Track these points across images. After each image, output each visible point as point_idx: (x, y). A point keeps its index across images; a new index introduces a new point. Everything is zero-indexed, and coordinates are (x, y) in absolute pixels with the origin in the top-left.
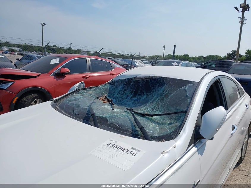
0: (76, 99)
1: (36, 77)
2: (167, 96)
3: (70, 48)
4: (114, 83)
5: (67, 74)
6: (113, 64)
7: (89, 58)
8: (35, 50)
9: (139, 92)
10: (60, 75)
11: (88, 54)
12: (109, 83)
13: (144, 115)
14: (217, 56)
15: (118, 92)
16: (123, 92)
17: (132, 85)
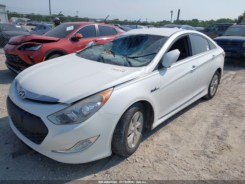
0: (91, 52)
1: (57, 41)
2: (148, 46)
3: (76, 16)
4: (116, 41)
5: (80, 38)
6: (117, 29)
7: (97, 25)
8: (43, 20)
9: (132, 46)
10: (75, 39)
11: (95, 21)
12: (112, 42)
13: (133, 58)
14: (228, 19)
15: (118, 46)
16: (122, 46)
17: (128, 41)
